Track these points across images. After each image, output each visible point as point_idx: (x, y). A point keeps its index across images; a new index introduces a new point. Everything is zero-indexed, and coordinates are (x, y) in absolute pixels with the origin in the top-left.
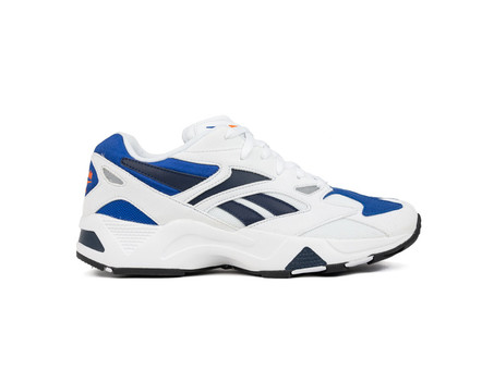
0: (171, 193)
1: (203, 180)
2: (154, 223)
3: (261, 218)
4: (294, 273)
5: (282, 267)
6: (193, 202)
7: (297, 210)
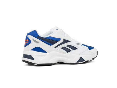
0: (50, 45)
1: (57, 42)
2: (46, 52)
3: (70, 51)
4: (78, 63)
5: (76, 62)
6: (56, 47)
7: (77, 49)
